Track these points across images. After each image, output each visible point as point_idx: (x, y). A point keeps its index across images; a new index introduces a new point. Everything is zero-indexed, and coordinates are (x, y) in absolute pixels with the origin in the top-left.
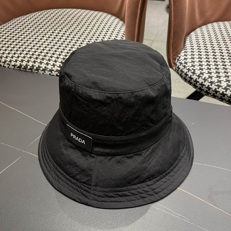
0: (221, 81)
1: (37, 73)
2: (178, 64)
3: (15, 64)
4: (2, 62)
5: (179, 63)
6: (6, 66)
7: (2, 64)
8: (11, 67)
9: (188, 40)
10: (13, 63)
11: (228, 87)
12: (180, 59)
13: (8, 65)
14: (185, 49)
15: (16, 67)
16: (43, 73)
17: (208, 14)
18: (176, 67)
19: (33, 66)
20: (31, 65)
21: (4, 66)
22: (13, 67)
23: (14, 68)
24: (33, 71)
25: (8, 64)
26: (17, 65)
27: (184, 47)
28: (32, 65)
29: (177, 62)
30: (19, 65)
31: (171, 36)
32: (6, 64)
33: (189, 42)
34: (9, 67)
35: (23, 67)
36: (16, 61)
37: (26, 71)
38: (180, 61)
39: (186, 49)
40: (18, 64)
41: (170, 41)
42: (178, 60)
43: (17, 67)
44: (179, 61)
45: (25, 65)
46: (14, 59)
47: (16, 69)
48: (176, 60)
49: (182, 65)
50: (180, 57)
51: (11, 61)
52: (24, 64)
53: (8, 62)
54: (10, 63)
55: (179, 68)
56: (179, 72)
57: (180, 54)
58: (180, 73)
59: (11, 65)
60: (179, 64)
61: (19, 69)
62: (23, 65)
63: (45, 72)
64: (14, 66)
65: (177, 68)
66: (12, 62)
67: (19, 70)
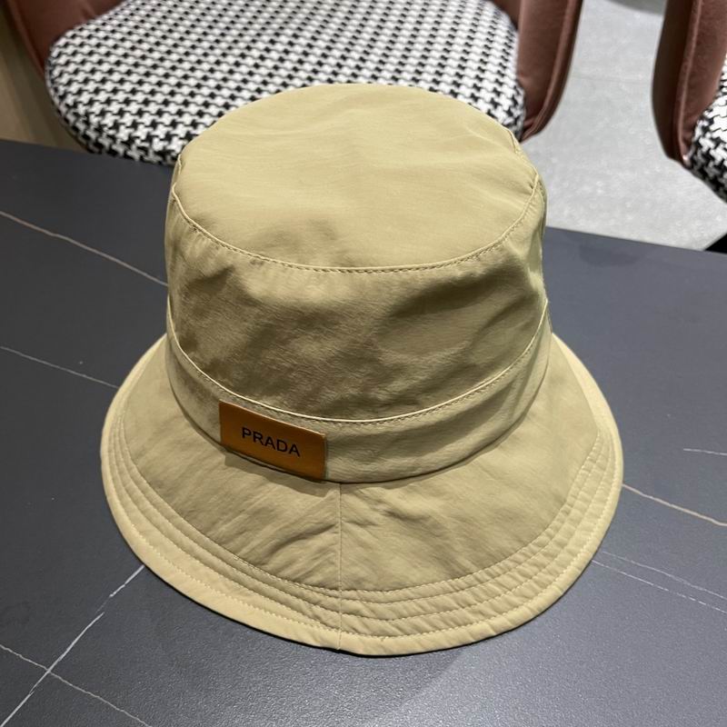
2: (706, 143)
3: (164, 147)
4: (119, 141)
5: (712, 139)
6: (134, 153)
8: (151, 157)
10: (158, 145)
12: (712, 128)
13: (142, 153)
15: (169, 158)
18: (695, 153)
22: (159, 158)
23: (160, 163)
25: (140, 148)
29: (704, 136)
31: (691, 47)
34: (146, 158)
38: (715, 135)
41: (684, 64)
42: (705, 130)
44: (708, 135)
48: (698, 132)
49: (721, 145)
50: (711, 121)
51: (149, 138)
53: (143, 141)
54: (146, 145)
55: (708, 157)
56: (707, 170)
57: (711, 111)
58: (711, 175)
59: (151, 152)
60: (712, 145)
65: (699, 157)
66: (156, 140)
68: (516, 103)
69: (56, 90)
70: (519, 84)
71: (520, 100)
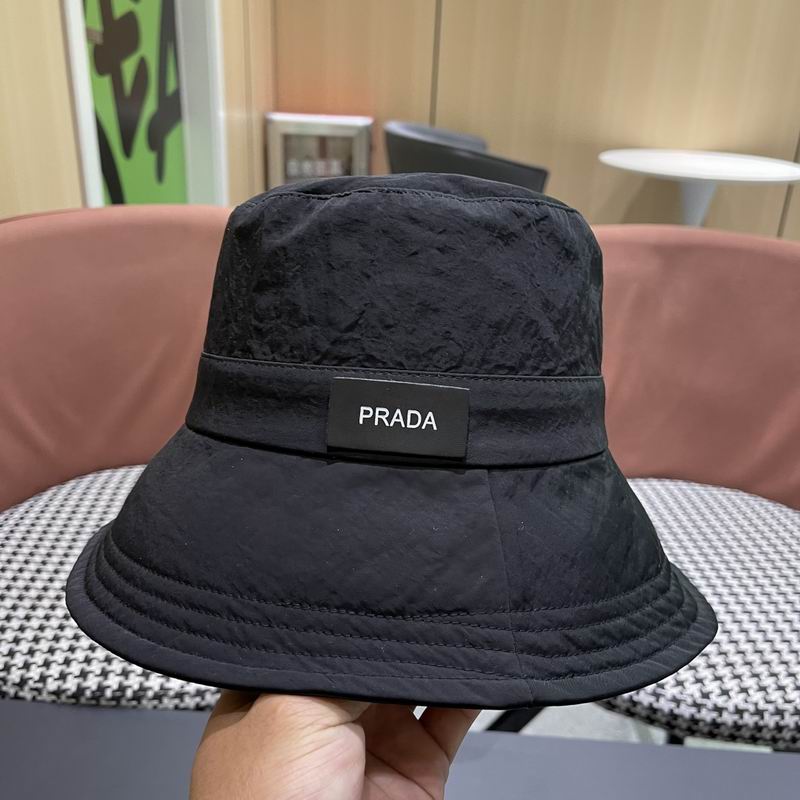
1: (134, 707)
7: (12, 691)
16: (155, 707)
19: (122, 688)
20: (115, 687)
21: (16, 697)
24: (124, 702)
26: (68, 689)
28: (121, 685)
30: (74, 689)
32: (26, 688)
35: (88, 693)
36: (63, 677)
37: (98, 705)
40: (71, 685)
43: (68, 697)
45: (94, 687)
46: (55, 671)
47: (64, 704)
52: (92, 683)
61: (73, 701)
62: (88, 688)
63: (161, 702)
64: (58, 693)
67: (74, 704)
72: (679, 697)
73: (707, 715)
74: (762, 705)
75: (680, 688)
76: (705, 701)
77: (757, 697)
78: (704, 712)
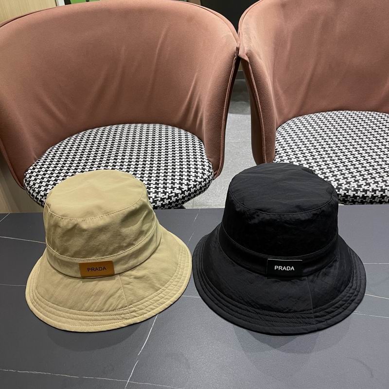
0: (330, 181)
9: (276, 142)
11: (339, 187)
14: (278, 154)
17: (286, 111)
27: (276, 152)
33: (278, 145)
39: (280, 154)
57: (275, 160)
68: (210, 168)
69: (34, 191)
70: (209, 161)
71: (211, 166)
72: (348, 188)
73: (360, 194)
74: (384, 187)
75: (349, 185)
76: (359, 188)
77: (382, 184)
78: (359, 192)
